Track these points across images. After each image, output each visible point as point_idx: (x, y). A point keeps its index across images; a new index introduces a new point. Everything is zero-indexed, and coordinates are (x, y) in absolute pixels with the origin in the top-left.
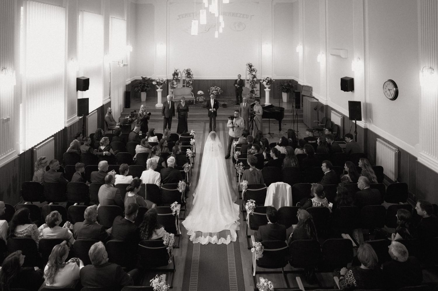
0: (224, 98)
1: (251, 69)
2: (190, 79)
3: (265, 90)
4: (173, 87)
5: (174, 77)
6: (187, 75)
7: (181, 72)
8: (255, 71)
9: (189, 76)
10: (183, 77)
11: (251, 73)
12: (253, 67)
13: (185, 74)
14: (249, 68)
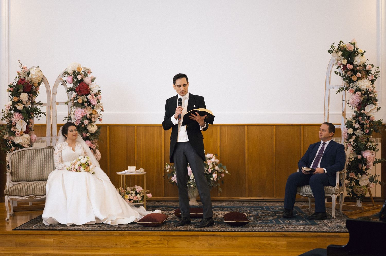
0: (232, 201)
1: (350, 66)
4: (12, 142)
5: (16, 99)
6: (74, 95)
8: (368, 73)
9: (86, 102)
10: (58, 104)
11: (351, 87)
12: (359, 55)
13: (67, 90)
14: (342, 61)
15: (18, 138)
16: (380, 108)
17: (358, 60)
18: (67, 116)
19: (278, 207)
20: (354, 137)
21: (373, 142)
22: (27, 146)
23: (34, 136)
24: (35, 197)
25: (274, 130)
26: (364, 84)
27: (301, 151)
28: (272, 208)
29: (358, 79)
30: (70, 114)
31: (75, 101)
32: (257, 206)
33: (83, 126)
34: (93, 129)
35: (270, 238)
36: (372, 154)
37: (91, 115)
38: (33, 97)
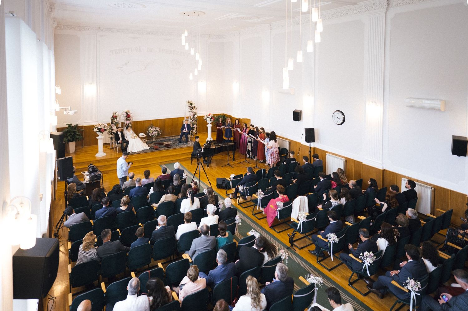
1: (191, 107)
2: (130, 122)
3: (207, 125)
4: (112, 132)
5: (113, 121)
6: (126, 117)
7: (120, 115)
8: (195, 108)
9: (130, 119)
11: (191, 111)
17: (193, 105)
28: (174, 139)
32: (169, 139)
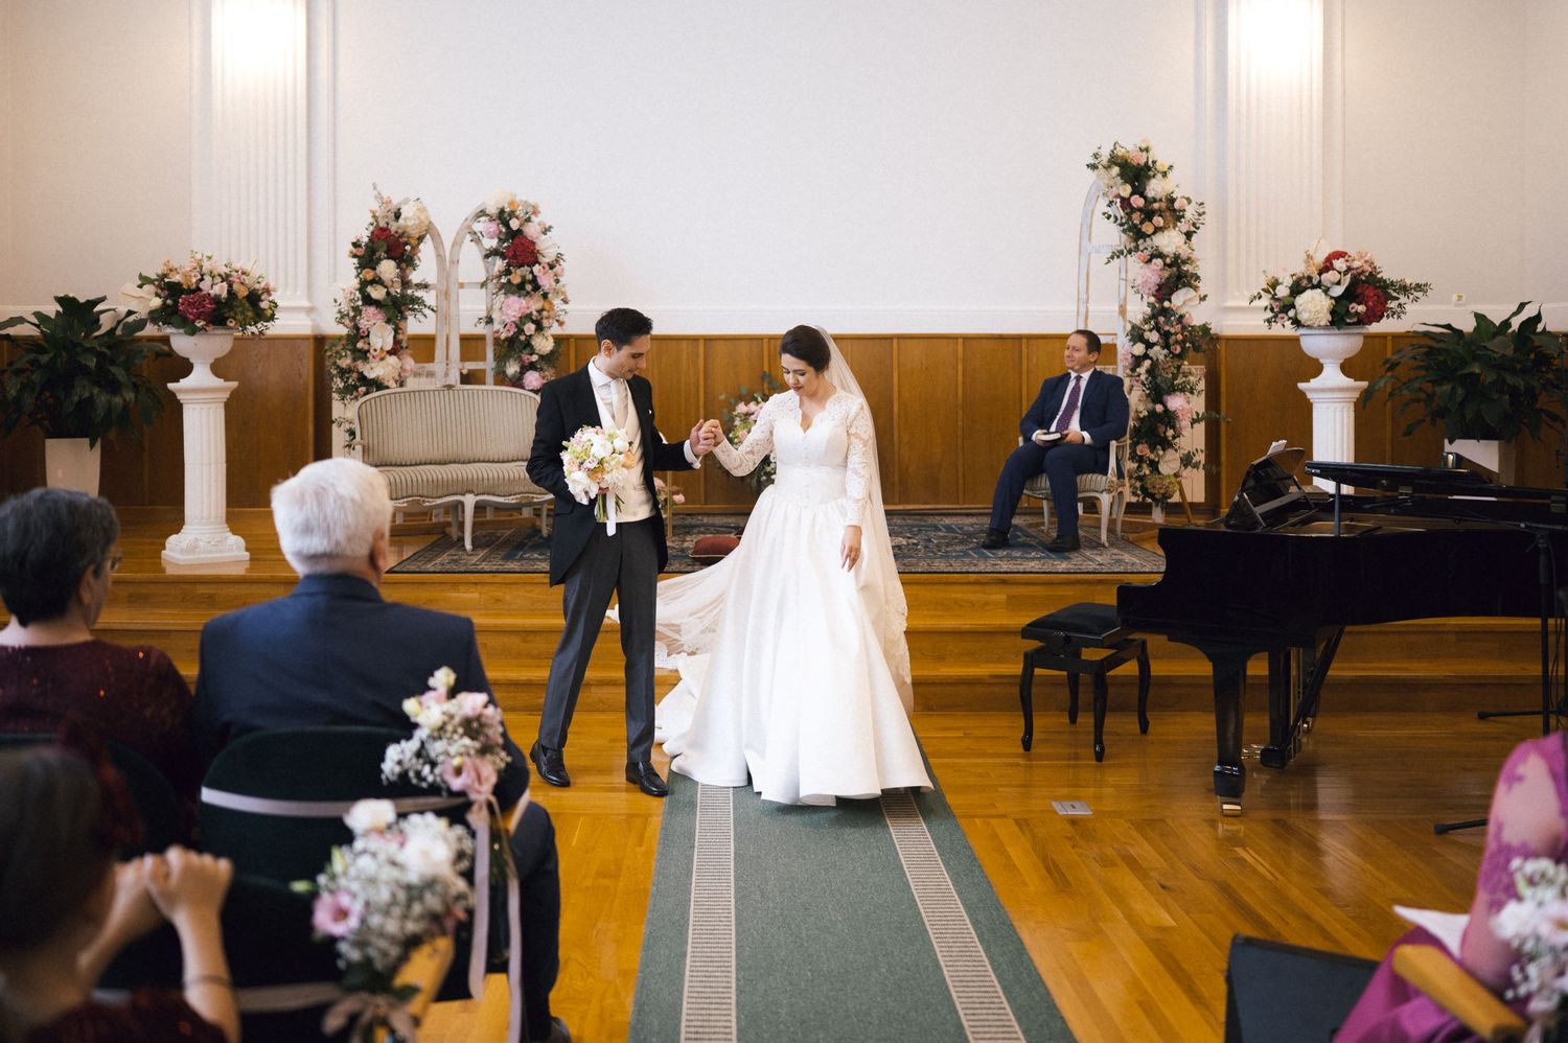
1: (1137, 201)
2: (532, 307)
5: (368, 274)
6: (499, 264)
7: (447, 242)
8: (1177, 216)
9: (530, 282)
10: (462, 286)
11: (1141, 248)
12: (1159, 176)
13: (485, 253)
14: (1120, 188)
15: (373, 365)
16: (1206, 296)
17: (1155, 188)
18: (483, 314)
19: (972, 525)
20: (1147, 363)
21: (1190, 373)
22: (395, 385)
23: (410, 363)
24: (424, 502)
25: (960, 349)
26: (1170, 241)
27: (1021, 396)
28: (961, 529)
29: (1157, 230)
30: (490, 310)
31: (504, 280)
32: (923, 523)
33: (522, 338)
34: (544, 345)
35: (969, 588)
36: (1188, 402)
37: (540, 312)
38: (408, 271)
